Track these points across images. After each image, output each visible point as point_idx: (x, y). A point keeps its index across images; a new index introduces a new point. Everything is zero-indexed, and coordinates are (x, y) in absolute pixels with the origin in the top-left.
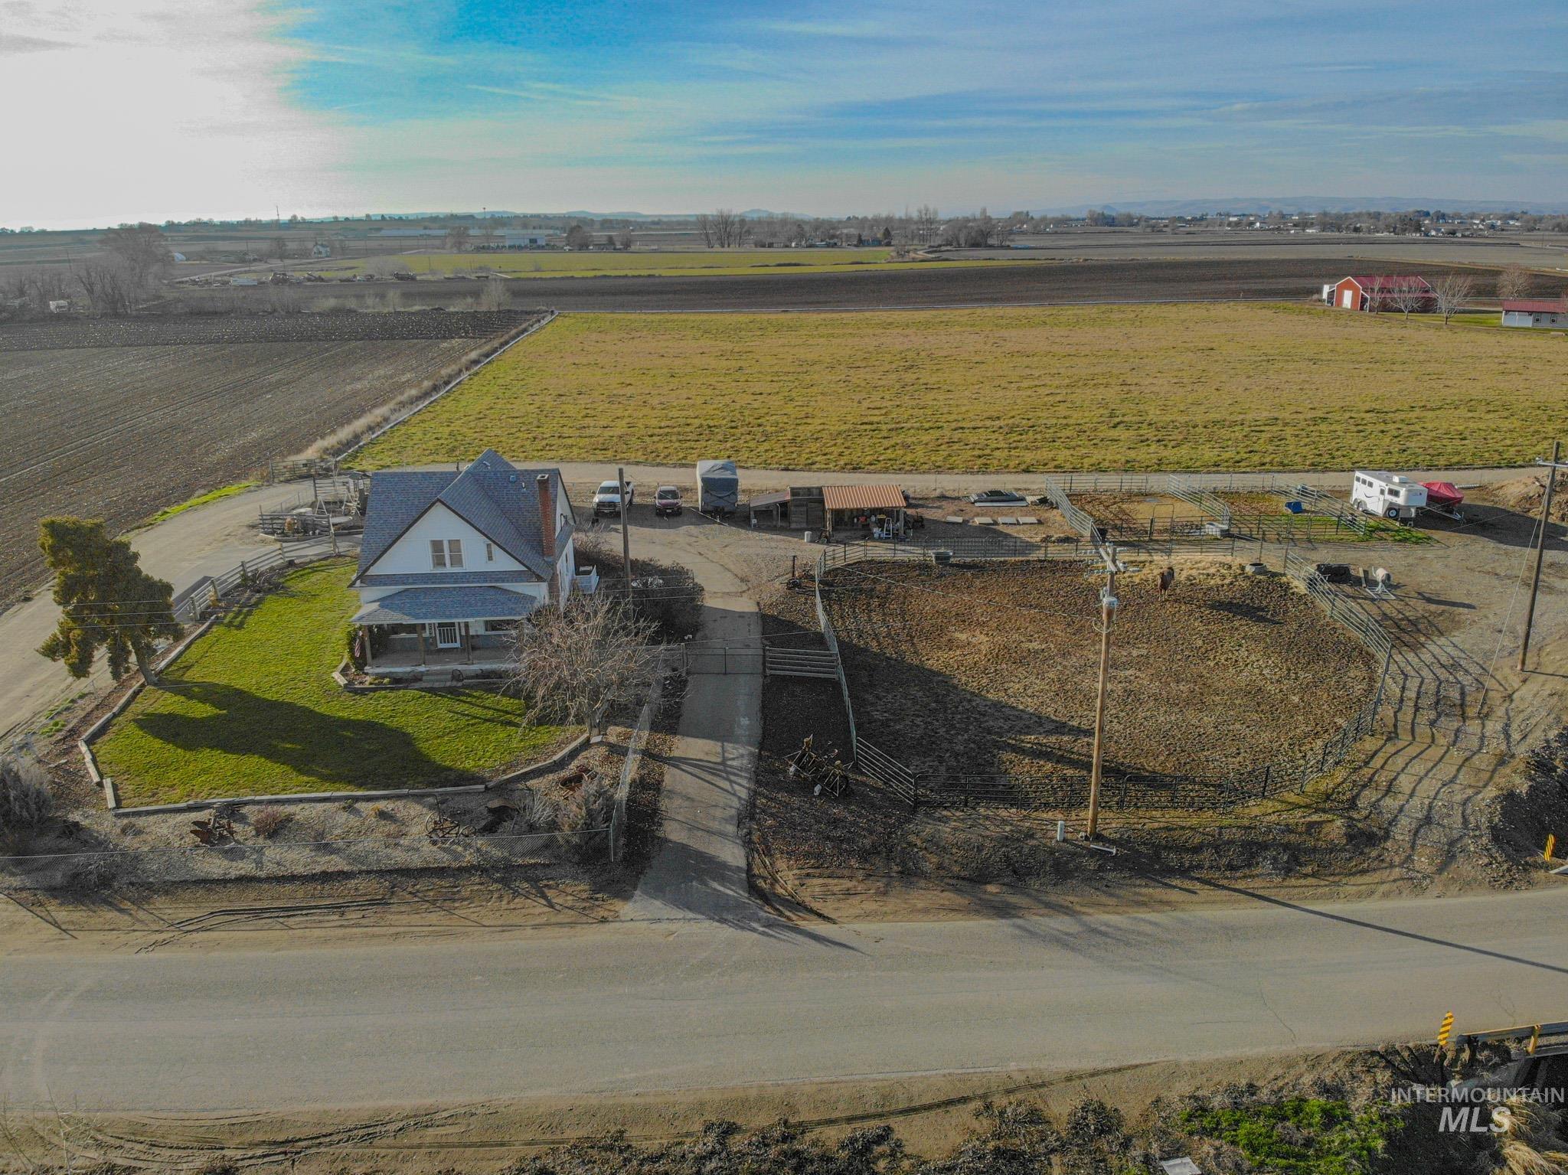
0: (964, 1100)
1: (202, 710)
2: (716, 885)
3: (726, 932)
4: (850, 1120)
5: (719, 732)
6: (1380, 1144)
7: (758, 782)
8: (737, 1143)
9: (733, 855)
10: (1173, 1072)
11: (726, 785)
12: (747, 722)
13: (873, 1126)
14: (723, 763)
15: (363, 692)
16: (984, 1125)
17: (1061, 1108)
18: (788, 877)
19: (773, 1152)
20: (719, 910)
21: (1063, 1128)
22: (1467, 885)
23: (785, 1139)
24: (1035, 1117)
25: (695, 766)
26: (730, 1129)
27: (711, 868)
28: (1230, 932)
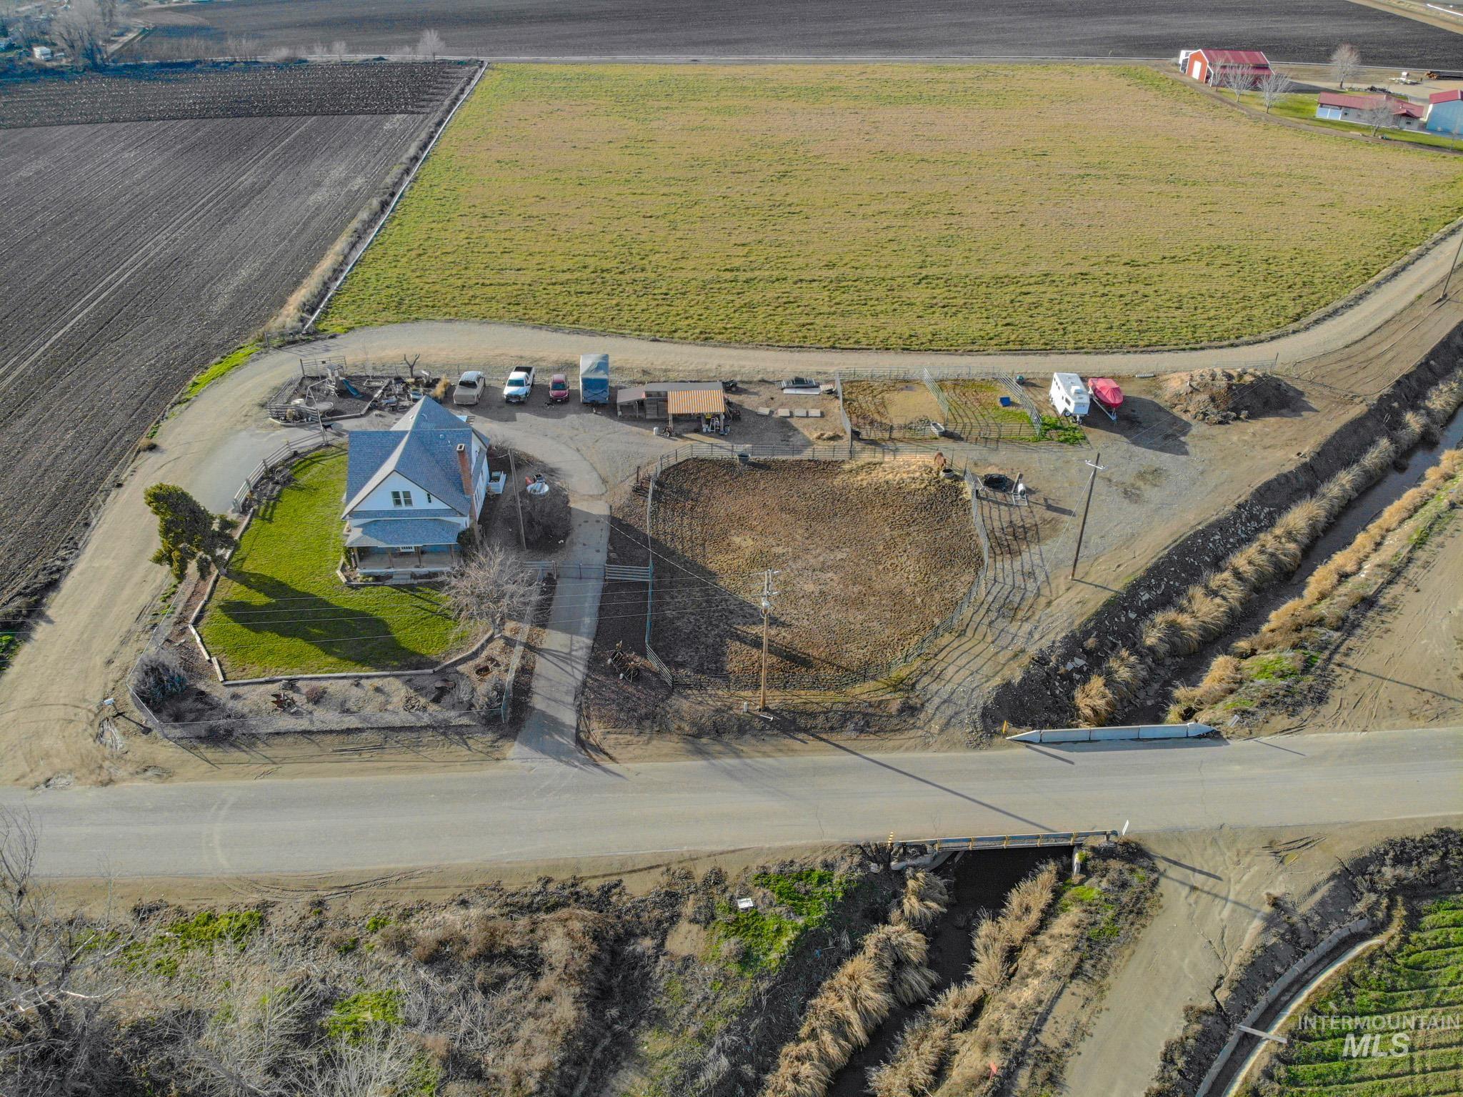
0: (658, 866)
1: (259, 599)
2: (557, 737)
3: (561, 768)
4: (604, 876)
5: (571, 629)
6: (840, 895)
7: (589, 668)
8: (551, 887)
9: (569, 717)
10: (759, 852)
11: (569, 669)
12: (589, 621)
13: (615, 879)
14: (569, 654)
15: (356, 587)
16: (664, 880)
17: (701, 872)
18: (597, 731)
19: (566, 892)
20: (558, 753)
21: (699, 881)
22: (953, 745)
23: (573, 886)
24: (688, 876)
25: (554, 656)
26: (549, 881)
27: (555, 725)
28: (817, 770)
